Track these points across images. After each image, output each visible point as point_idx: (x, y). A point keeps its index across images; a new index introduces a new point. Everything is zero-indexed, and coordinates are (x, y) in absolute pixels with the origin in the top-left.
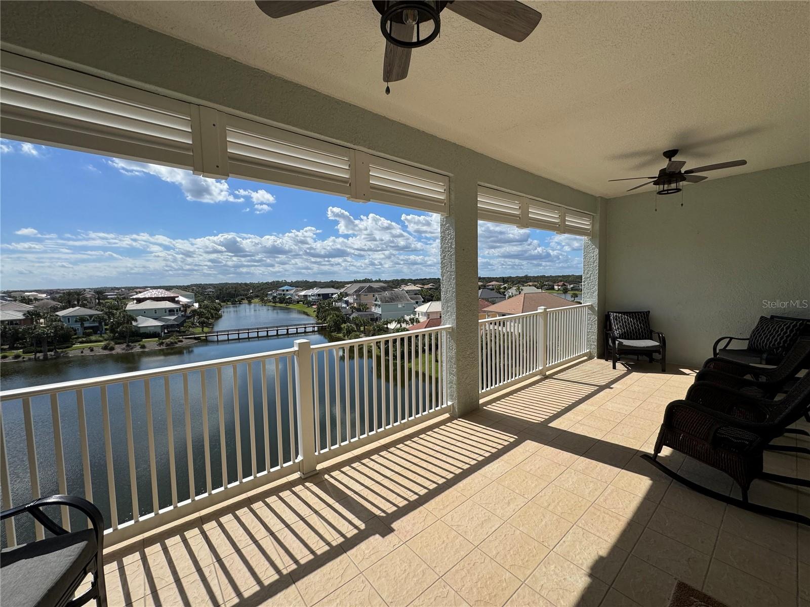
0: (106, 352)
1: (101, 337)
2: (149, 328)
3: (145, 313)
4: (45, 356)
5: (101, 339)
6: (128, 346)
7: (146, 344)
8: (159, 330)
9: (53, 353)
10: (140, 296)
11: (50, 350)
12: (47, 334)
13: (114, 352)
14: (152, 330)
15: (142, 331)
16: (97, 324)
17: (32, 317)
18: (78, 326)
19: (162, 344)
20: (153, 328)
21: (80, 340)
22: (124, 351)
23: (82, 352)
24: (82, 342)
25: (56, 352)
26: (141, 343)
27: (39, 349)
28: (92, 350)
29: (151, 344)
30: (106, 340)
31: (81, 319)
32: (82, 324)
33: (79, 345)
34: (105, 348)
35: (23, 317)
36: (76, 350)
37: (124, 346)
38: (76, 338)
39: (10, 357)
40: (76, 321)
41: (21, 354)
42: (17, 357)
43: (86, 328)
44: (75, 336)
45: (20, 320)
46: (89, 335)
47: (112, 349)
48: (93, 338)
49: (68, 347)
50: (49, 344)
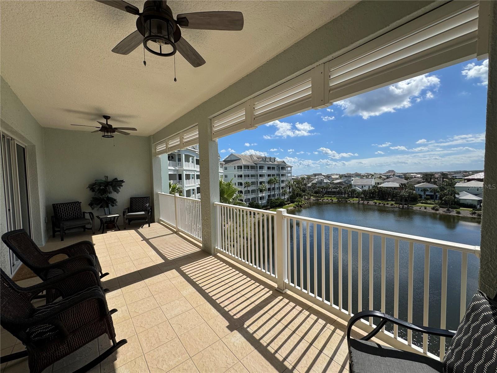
0: (433, 211)
1: (434, 202)
2: (467, 201)
3: (469, 190)
4: (403, 207)
5: (433, 203)
6: (448, 210)
7: (461, 211)
8: (476, 203)
9: (406, 206)
10: (470, 177)
11: (405, 204)
12: (405, 196)
13: (437, 212)
14: (470, 202)
15: (461, 202)
16: (433, 194)
17: (403, 186)
18: (422, 193)
19: (474, 213)
20: (471, 201)
21: (422, 201)
22: (444, 213)
23: (420, 208)
24: (422, 203)
25: (408, 206)
26: (458, 210)
27: (401, 203)
28: (425, 208)
29: (465, 212)
30: (436, 204)
31: (425, 190)
32: (425, 193)
33: (420, 204)
34: (433, 209)
35: (399, 186)
36: (419, 207)
37: (445, 210)
38: (420, 200)
39: (390, 204)
40: (421, 191)
41: (394, 204)
42: (392, 205)
43: (427, 195)
44: (420, 199)
45: (398, 187)
46: (428, 199)
47: (437, 210)
48: (429, 202)
49: (414, 204)
50: (406, 200)
